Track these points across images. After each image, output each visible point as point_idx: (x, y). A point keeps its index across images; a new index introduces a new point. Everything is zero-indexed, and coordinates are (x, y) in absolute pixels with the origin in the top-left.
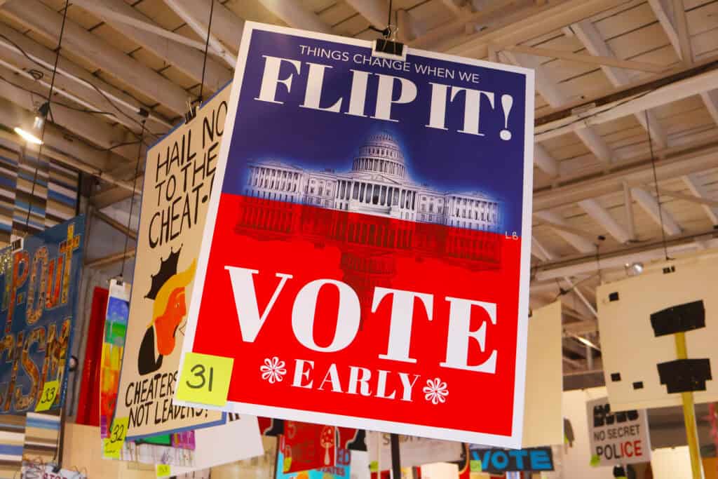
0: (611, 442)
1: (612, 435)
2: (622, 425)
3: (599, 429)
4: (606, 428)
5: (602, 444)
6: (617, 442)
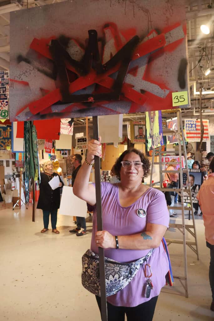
0: (81, 146)
1: (81, 144)
2: (83, 142)
3: (78, 143)
4: (80, 143)
5: (79, 146)
6: (82, 146)
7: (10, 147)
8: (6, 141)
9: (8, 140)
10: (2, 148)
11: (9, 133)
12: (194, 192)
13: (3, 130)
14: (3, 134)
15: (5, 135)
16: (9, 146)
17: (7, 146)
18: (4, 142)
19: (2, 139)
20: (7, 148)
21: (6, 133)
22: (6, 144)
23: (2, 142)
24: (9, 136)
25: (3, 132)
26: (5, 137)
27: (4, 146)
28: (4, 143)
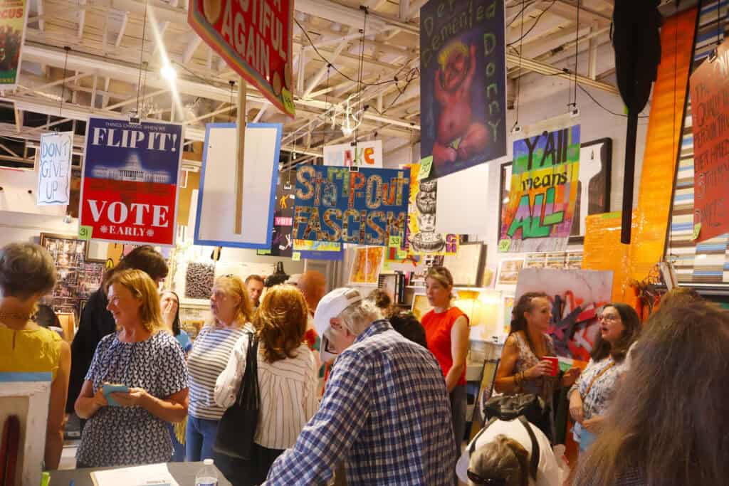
7: (399, 237)
8: (391, 218)
9: (397, 214)
10: (375, 241)
11: (400, 190)
13: (384, 181)
14: (383, 194)
15: (388, 198)
16: (397, 235)
17: (392, 234)
18: (384, 219)
19: (378, 209)
20: (391, 241)
21: (393, 190)
22: (388, 228)
23: (377, 220)
24: (399, 202)
25: (382, 189)
26: (386, 203)
27: (380, 234)
28: (383, 225)
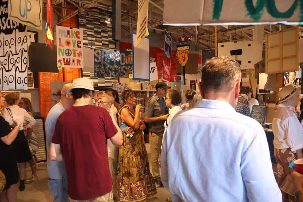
7: (132, 75)
8: (129, 68)
9: (131, 67)
10: (124, 76)
11: (132, 58)
12: (296, 84)
13: (126, 55)
14: (126, 60)
15: (128, 61)
17: (130, 74)
18: (127, 68)
19: (125, 65)
20: (130, 76)
21: (129, 58)
22: (128, 71)
23: (124, 69)
24: (131, 63)
25: (126, 58)
26: (127, 63)
27: (126, 74)
28: (126, 70)
